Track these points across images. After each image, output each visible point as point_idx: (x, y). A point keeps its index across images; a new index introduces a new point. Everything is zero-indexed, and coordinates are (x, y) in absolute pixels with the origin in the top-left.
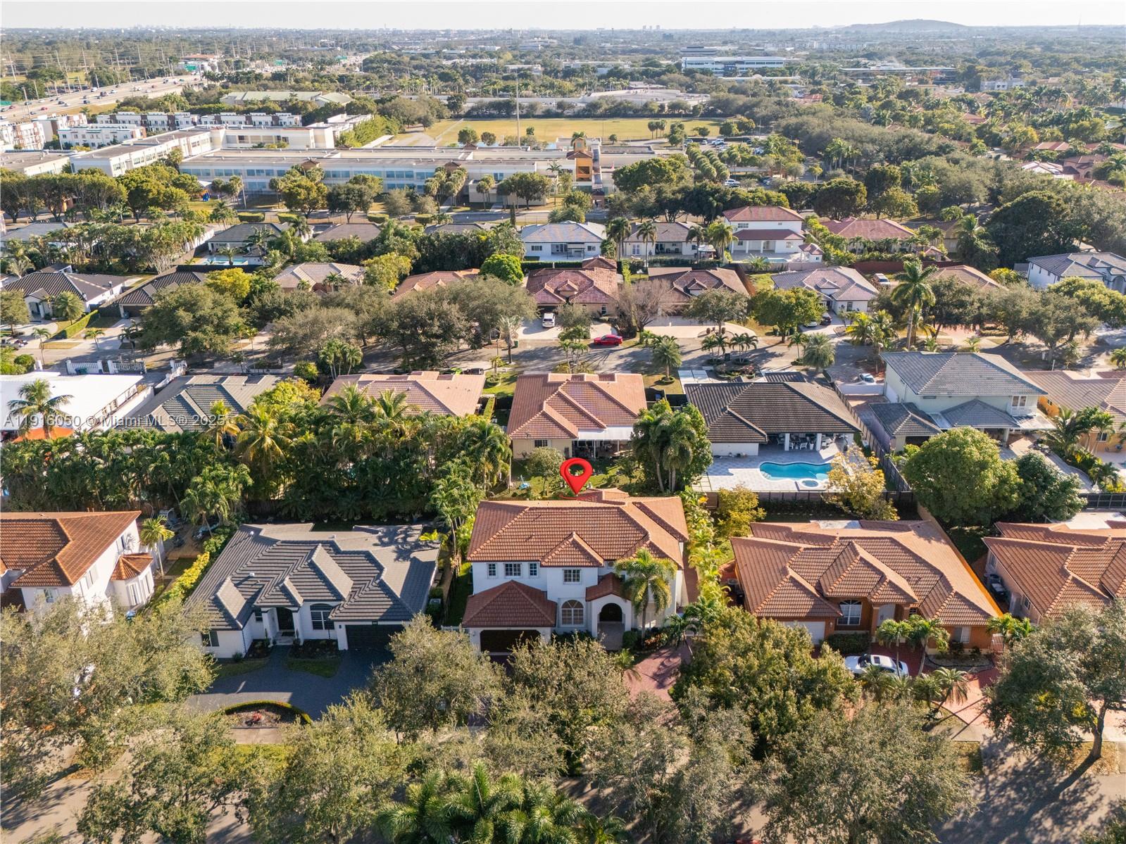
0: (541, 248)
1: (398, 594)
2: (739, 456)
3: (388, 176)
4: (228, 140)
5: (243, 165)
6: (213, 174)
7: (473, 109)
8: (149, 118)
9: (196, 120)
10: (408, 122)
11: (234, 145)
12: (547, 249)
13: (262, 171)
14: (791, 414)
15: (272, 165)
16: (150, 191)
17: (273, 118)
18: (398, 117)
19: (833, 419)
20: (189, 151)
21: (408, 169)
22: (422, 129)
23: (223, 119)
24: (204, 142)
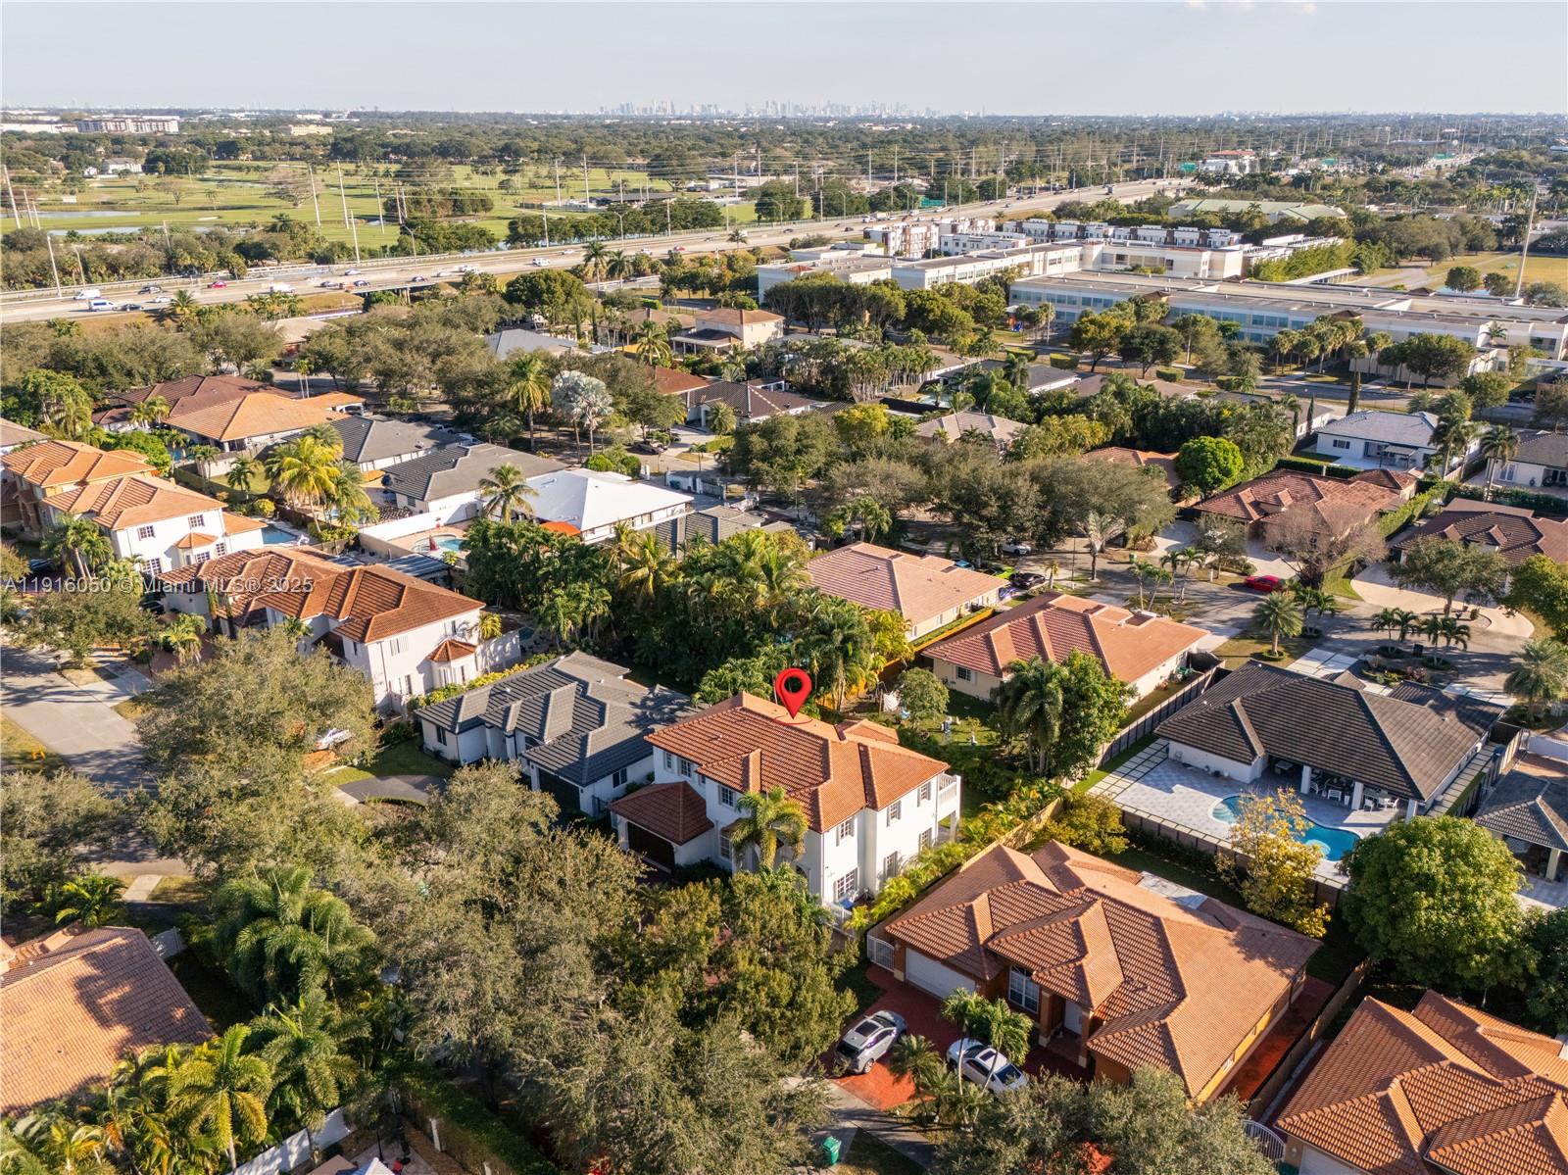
0: (1348, 445)
1: (589, 754)
2: (1217, 774)
3: (1255, 322)
4: (1104, 258)
5: (1080, 291)
6: (1044, 298)
7: (1544, 238)
8: (1057, 227)
9: (1110, 233)
10: (1401, 253)
11: (1109, 266)
12: (1358, 448)
13: (1100, 301)
14: (1329, 739)
15: (1112, 293)
16: (932, 310)
17: (1202, 235)
18: (1388, 245)
19: (1391, 766)
20: (1044, 269)
21: (1284, 315)
22: (1429, 263)
23: (1140, 232)
24: (1069, 260)
